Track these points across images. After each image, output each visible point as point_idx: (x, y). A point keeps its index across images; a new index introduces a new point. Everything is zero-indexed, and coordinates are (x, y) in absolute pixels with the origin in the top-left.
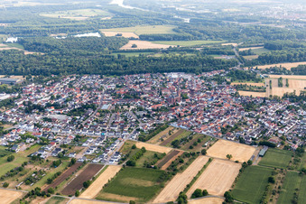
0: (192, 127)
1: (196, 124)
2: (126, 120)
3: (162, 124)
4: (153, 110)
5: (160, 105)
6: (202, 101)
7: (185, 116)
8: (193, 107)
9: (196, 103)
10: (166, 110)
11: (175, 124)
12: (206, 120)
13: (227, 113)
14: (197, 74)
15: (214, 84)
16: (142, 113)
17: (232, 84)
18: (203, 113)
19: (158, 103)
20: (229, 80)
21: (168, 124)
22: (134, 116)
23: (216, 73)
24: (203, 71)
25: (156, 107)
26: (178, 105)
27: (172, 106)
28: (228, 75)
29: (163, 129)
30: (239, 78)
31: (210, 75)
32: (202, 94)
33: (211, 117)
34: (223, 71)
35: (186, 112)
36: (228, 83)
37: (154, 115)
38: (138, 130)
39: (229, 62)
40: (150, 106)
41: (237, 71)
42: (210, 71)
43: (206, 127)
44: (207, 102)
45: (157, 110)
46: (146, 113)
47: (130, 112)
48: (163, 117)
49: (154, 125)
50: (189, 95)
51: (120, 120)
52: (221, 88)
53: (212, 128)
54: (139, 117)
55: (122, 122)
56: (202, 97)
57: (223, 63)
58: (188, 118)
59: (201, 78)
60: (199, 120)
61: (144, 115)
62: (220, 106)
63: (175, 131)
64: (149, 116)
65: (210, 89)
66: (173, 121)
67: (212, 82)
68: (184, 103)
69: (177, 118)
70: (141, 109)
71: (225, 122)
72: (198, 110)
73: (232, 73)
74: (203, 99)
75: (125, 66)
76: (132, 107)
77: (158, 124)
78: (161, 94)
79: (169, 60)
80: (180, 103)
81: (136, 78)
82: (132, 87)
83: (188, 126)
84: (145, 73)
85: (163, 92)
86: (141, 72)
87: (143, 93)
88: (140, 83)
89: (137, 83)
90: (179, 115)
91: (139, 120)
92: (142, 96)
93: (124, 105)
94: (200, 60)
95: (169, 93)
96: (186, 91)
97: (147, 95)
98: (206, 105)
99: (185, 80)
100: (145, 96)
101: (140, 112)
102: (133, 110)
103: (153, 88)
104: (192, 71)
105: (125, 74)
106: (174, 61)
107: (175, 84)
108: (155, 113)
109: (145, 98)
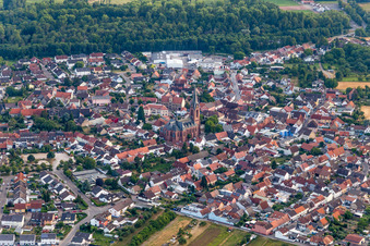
0: (244, 218)
1: (255, 209)
2: (46, 198)
3: (154, 211)
4: (125, 166)
5: (144, 151)
6: (262, 139)
7: (220, 184)
8: (239, 157)
9: (246, 143)
10: (163, 167)
11: (193, 211)
12: (283, 197)
13: (339, 175)
14: (238, 58)
15: (289, 87)
16: (93, 176)
17: (342, 86)
18: (270, 174)
19: (134, 144)
20: (330, 75)
21: (171, 210)
22: (68, 186)
23: (291, 53)
24: (255, 46)
25: (131, 155)
26: (194, 150)
27: (178, 155)
28: (325, 60)
29: (159, 226)
30: (357, 69)
31: (273, 59)
32: (259, 118)
33: (296, 187)
34: (309, 47)
35: (221, 171)
36: (330, 84)
37: (131, 181)
38: (87, 229)
39: (323, 23)
40: (113, 153)
41: (349, 49)
42: (273, 47)
43: (284, 220)
44: (279, 142)
45: (136, 166)
46: (103, 176)
47: (57, 174)
48: (155, 186)
49: (133, 213)
50: (222, 119)
51: (29, 197)
52: (311, 97)
53: (302, 220)
54: (83, 188)
55: (34, 204)
56: (262, 126)
57: (308, 24)
58: (229, 189)
59: (252, 68)
60: (260, 194)
61: (99, 182)
62: (316, 153)
63: (196, 231)
64: (112, 186)
65: (280, 102)
66: (185, 200)
67: (285, 81)
68: (212, 143)
69: (199, 191)
70: (88, 165)
71: (335, 203)
72: (254, 167)
73: (337, 54)
74: (266, 132)
75: (29, 31)
76: (60, 157)
77: (143, 209)
78: (141, 116)
79: (156, 16)
80: (199, 145)
81: (63, 67)
82: (54, 94)
83: (232, 214)
84: (88, 51)
85: (148, 112)
86: (76, 50)
87: (88, 115)
88: (77, 82)
89: (67, 83)
90: (203, 182)
91: (86, 197)
92: (87, 123)
93: (36, 149)
94: (243, 15)
95: (164, 113)
96: (213, 109)
97: (101, 120)
98: (275, 149)
99: (207, 75)
100: (95, 122)
101: (85, 172)
102: (65, 166)
103: (117, 99)
104: (222, 48)
105: (30, 54)
106: (170, 18)
107: (178, 86)
108: (130, 174)
109: (95, 130)
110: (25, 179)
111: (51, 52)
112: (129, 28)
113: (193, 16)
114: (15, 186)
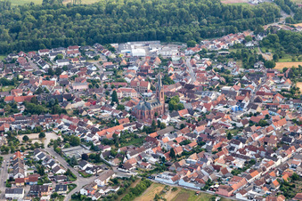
0: (209, 183)
1: (217, 175)
2: (41, 172)
3: (132, 179)
4: (105, 142)
5: (120, 129)
6: (218, 114)
7: (186, 154)
8: (199, 130)
9: (204, 118)
10: (137, 140)
11: (165, 178)
12: (240, 163)
13: (285, 142)
14: (190, 46)
15: (235, 68)
16: (78, 152)
17: (280, 66)
18: (227, 144)
19: (111, 123)
20: (268, 57)
21: (147, 177)
22: (59, 161)
23: (234, 39)
24: (204, 36)
25: (110, 133)
26: (162, 126)
27: (148, 130)
28: (263, 44)
29: (138, 192)
30: (290, 51)
31: (220, 46)
32: (213, 96)
33: (249, 154)
34: (249, 34)
35: (186, 143)
36: (269, 65)
37: (112, 155)
38: (78, 197)
39: (259, 13)
40: (94, 131)
41: (282, 35)
42: (219, 35)
44: (232, 116)
45: (114, 141)
46: (88, 152)
47: (48, 152)
48: (132, 158)
49: (115, 182)
50: (182, 98)
51: (26, 172)
53: (257, 182)
54: (71, 162)
55: (31, 178)
56: (216, 103)
57: (246, 15)
58: (193, 159)
59: (203, 54)
60: (220, 161)
61: (84, 157)
62: (263, 124)
63: (169, 196)
64: (96, 159)
65: (229, 82)
66: (158, 169)
67: (231, 63)
68: (175, 119)
69: (168, 161)
70: (74, 143)
71: (283, 167)
72: (213, 138)
73: (272, 40)
74: (220, 108)
75: (15, 30)
76: (50, 137)
77: (123, 179)
78: (115, 99)
79: (120, 13)
80: (165, 121)
81: (46, 59)
82: (40, 82)
83: (198, 180)
84: (66, 45)
85: (120, 95)
86: (55, 44)
87: (70, 99)
88: (58, 72)
89: (50, 73)
90: (172, 154)
91: (74, 170)
92: (70, 107)
93: (29, 131)
94: (192, 9)
95: (134, 95)
96: (174, 90)
97: (82, 104)
98: (228, 122)
99: (166, 61)
100: (76, 105)
101: (72, 148)
102: (55, 144)
103: (93, 84)
104: (177, 38)
105: (17, 49)
106: (132, 15)
107: (143, 72)
108: (109, 149)
109: (77, 112)
110: (22, 156)
111: (35, 46)
112: (99, 24)
113: (150, 12)
114: (14, 163)
